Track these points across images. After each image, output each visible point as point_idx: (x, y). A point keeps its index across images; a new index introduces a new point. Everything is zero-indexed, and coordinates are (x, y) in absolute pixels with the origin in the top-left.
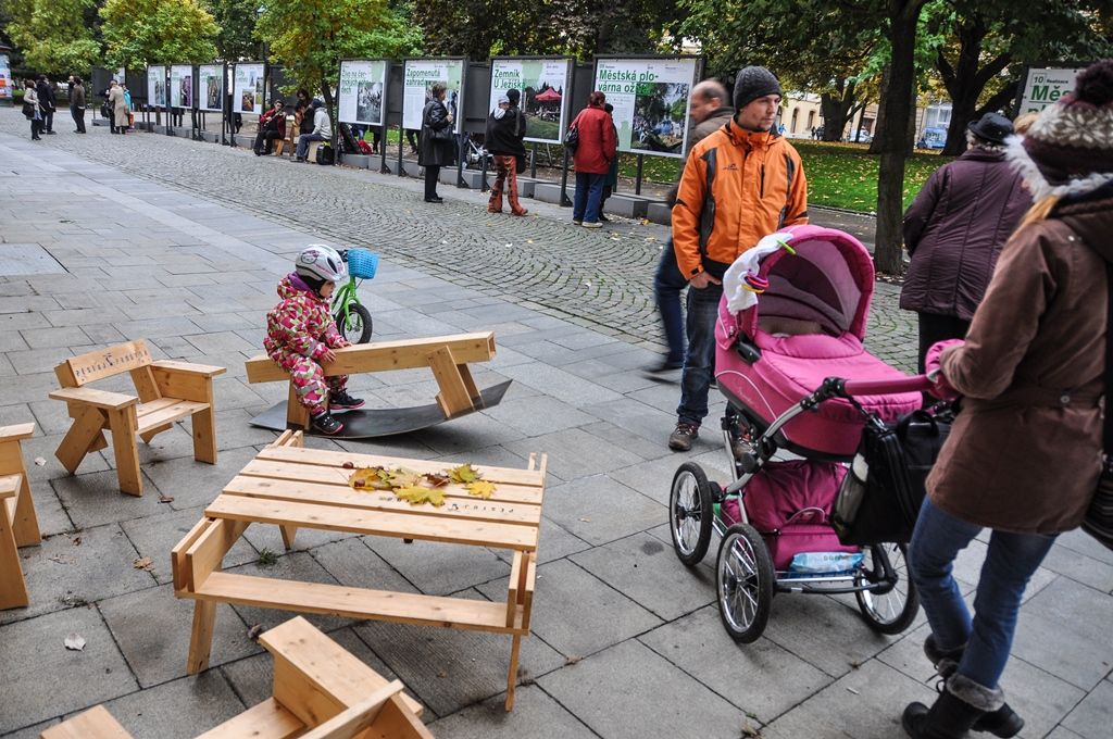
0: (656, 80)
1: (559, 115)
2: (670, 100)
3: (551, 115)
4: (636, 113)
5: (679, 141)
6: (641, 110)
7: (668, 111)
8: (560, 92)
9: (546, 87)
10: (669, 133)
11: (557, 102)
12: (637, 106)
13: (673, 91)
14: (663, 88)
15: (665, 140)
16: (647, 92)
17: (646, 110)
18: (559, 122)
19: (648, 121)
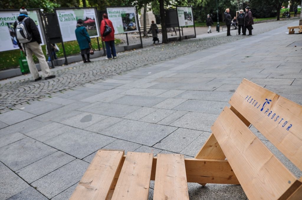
0: (126, 13)
1: (95, 27)
2: (131, 17)
3: (93, 28)
4: (123, 22)
5: (135, 27)
6: (124, 21)
7: (131, 20)
8: (94, 19)
9: (87, 19)
10: (133, 26)
11: (94, 23)
12: (123, 20)
13: (131, 15)
14: (128, 15)
15: (132, 27)
16: (125, 16)
17: (125, 21)
18: (96, 29)
19: (127, 24)
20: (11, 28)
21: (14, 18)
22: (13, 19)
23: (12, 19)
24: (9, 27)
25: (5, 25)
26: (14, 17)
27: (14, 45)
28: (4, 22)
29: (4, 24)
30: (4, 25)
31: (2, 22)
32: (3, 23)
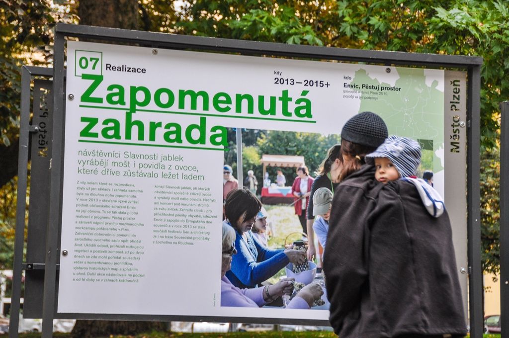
20: (240, 165)
21: (279, 105)
22: (272, 111)
23: (267, 107)
24: (230, 159)
25: (208, 144)
26: (285, 98)
27: (229, 286)
28: (210, 123)
29: (209, 134)
30: (202, 140)
31: (197, 121)
32: (202, 128)
